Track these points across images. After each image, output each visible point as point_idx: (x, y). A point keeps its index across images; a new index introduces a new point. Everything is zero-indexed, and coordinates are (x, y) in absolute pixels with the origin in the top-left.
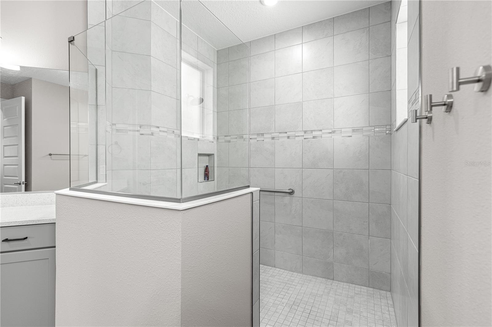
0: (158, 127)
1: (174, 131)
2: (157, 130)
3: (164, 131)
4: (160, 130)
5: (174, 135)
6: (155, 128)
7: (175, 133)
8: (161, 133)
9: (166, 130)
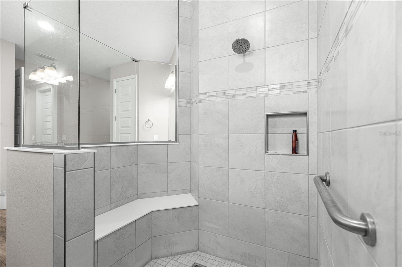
0: (206, 93)
1: (225, 93)
2: (206, 96)
3: (212, 96)
4: (208, 96)
5: (225, 96)
6: (203, 95)
7: (226, 95)
8: (208, 99)
9: (214, 94)
